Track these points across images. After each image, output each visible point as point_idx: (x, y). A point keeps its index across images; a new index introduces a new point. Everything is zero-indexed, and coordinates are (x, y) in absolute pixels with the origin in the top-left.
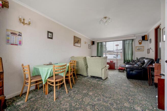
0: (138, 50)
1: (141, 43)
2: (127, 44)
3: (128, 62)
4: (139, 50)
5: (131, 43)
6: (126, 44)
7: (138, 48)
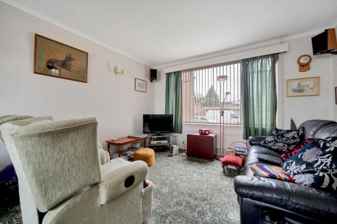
0: (295, 91)
1: (308, 64)
2: (255, 75)
3: (260, 136)
4: (301, 91)
5: (269, 68)
6: (253, 73)
7: (295, 85)
